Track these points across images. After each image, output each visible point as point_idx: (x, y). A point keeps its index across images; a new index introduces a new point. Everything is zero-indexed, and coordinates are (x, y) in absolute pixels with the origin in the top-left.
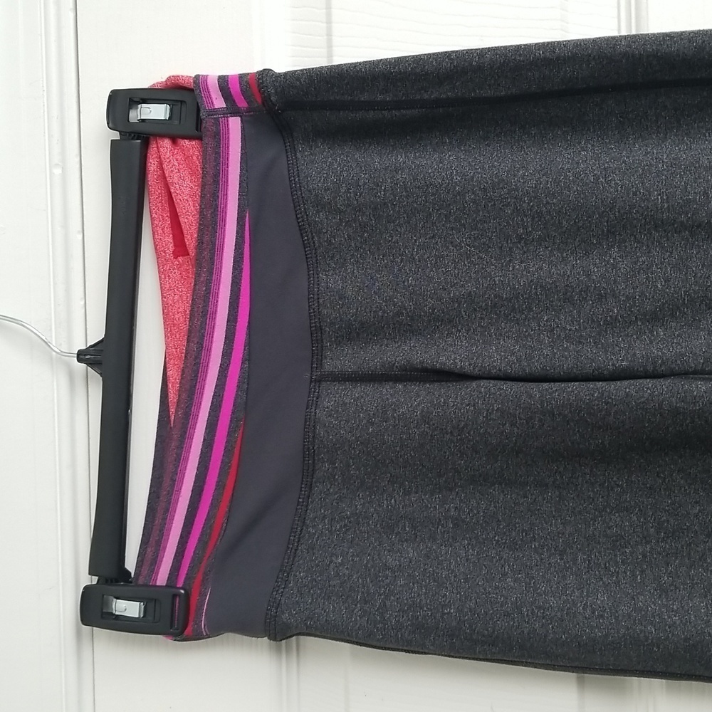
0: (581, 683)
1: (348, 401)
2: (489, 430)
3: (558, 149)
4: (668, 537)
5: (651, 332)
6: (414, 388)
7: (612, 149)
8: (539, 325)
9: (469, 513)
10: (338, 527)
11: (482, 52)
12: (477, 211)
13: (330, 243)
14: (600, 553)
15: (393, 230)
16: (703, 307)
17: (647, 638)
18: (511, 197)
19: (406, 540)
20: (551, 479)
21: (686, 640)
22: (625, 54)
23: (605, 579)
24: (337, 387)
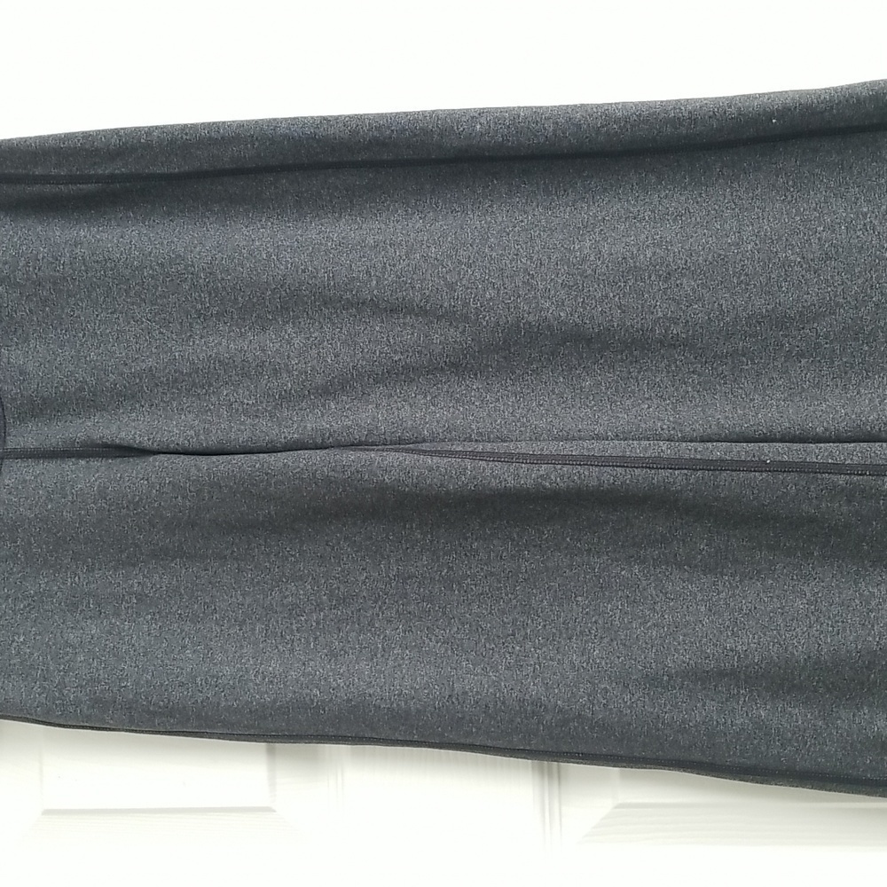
0: (271, 753)
1: (28, 478)
2: (162, 504)
3: (240, 226)
4: (340, 604)
5: (324, 405)
6: (95, 463)
7: (289, 227)
8: (219, 399)
9: (152, 588)
10: (22, 607)
11: (149, 131)
12: (156, 287)
13: (12, 318)
14: (277, 622)
15: (74, 305)
16: (371, 380)
17: (312, 701)
18: (188, 273)
19: (91, 617)
20: (229, 551)
21: (349, 700)
22: (285, 136)
23: (280, 647)
24: (19, 464)
